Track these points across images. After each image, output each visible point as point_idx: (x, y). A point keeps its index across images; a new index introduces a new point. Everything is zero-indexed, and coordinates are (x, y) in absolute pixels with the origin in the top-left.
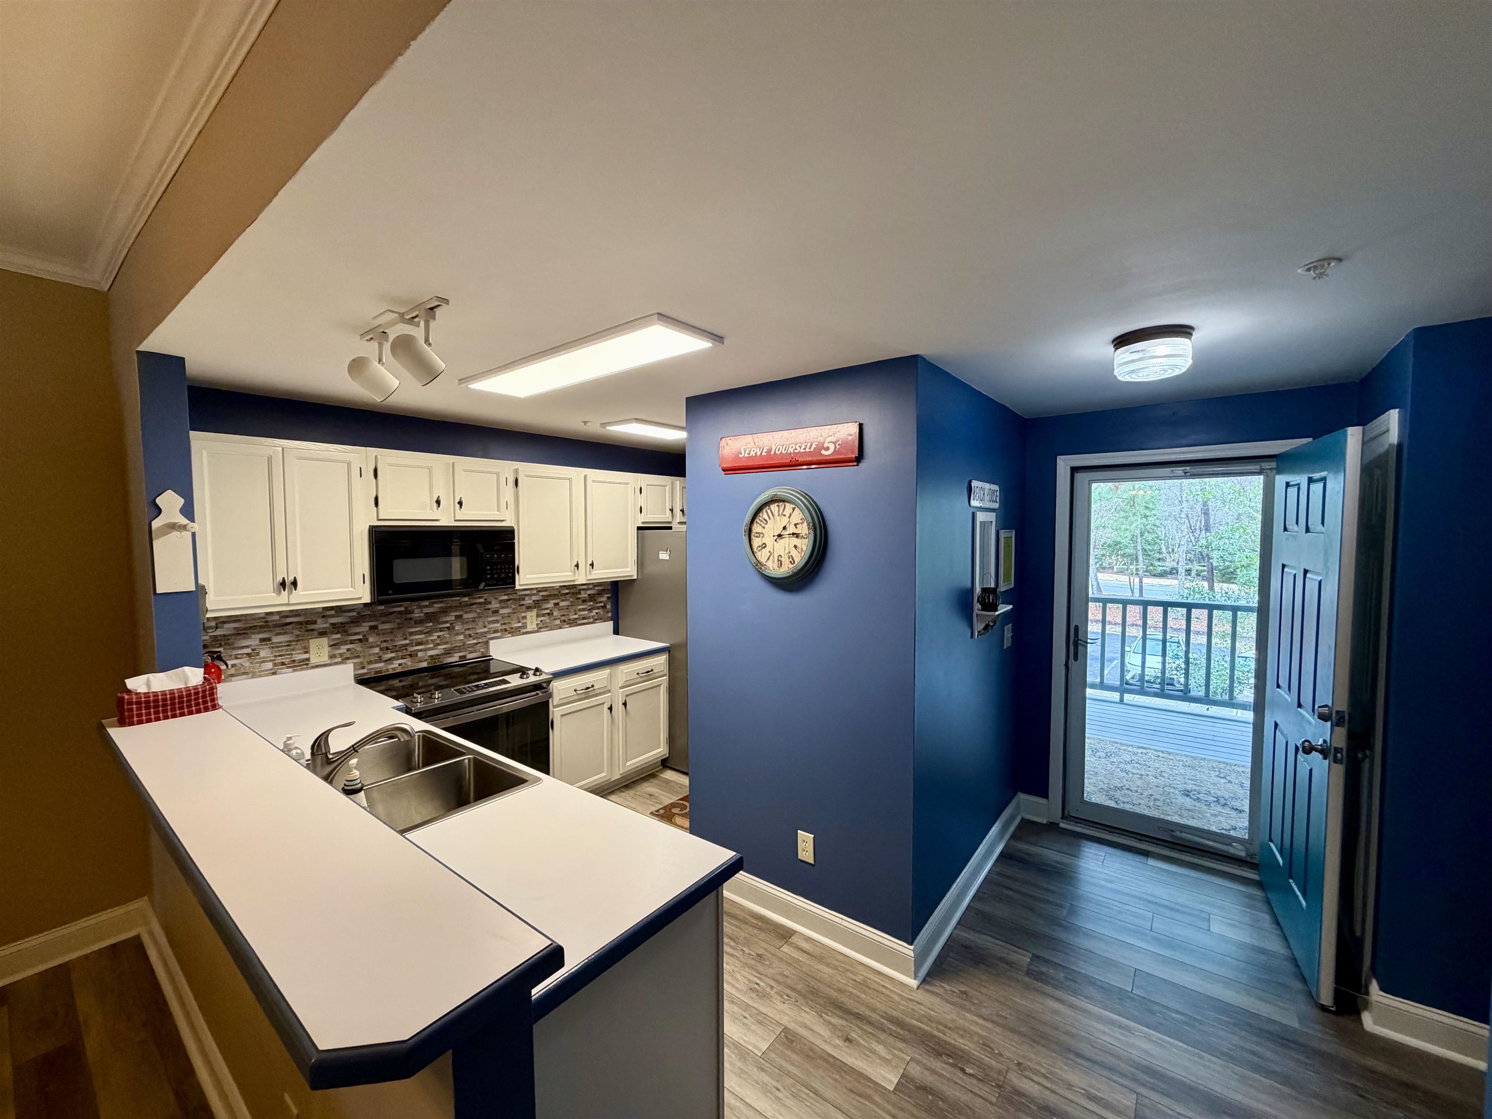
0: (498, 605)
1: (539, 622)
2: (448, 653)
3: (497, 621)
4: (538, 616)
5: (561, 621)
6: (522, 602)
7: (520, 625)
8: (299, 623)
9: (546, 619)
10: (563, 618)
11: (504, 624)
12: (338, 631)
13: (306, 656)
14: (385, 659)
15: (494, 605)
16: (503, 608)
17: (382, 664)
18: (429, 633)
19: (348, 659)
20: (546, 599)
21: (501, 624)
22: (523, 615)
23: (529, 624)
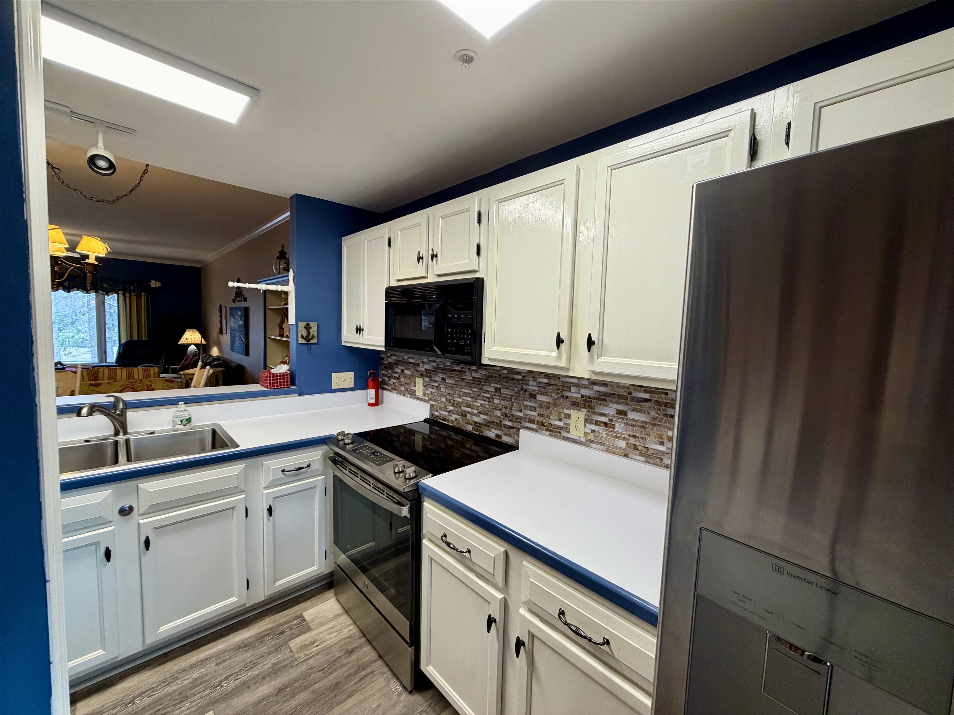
1: (589, 431)
2: (488, 426)
6: (566, 393)
7: (560, 424)
13: (414, 389)
18: (475, 398)
20: (603, 398)
23: (572, 428)
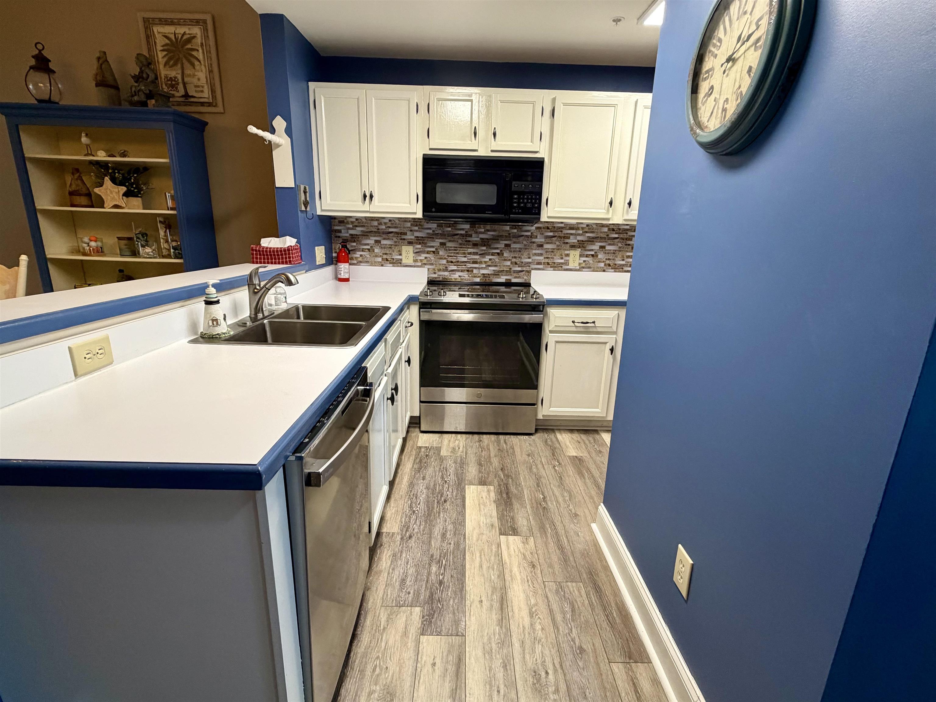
0: (543, 240)
1: (582, 262)
2: (497, 274)
3: (541, 255)
4: (581, 256)
5: (605, 265)
6: (567, 241)
7: (562, 261)
8: (396, 233)
9: (590, 260)
10: (608, 262)
11: (547, 258)
12: (420, 242)
13: (400, 257)
14: (449, 270)
15: (540, 240)
16: (548, 243)
17: (446, 273)
18: (483, 255)
19: (425, 264)
20: (591, 241)
21: (545, 258)
22: (567, 252)
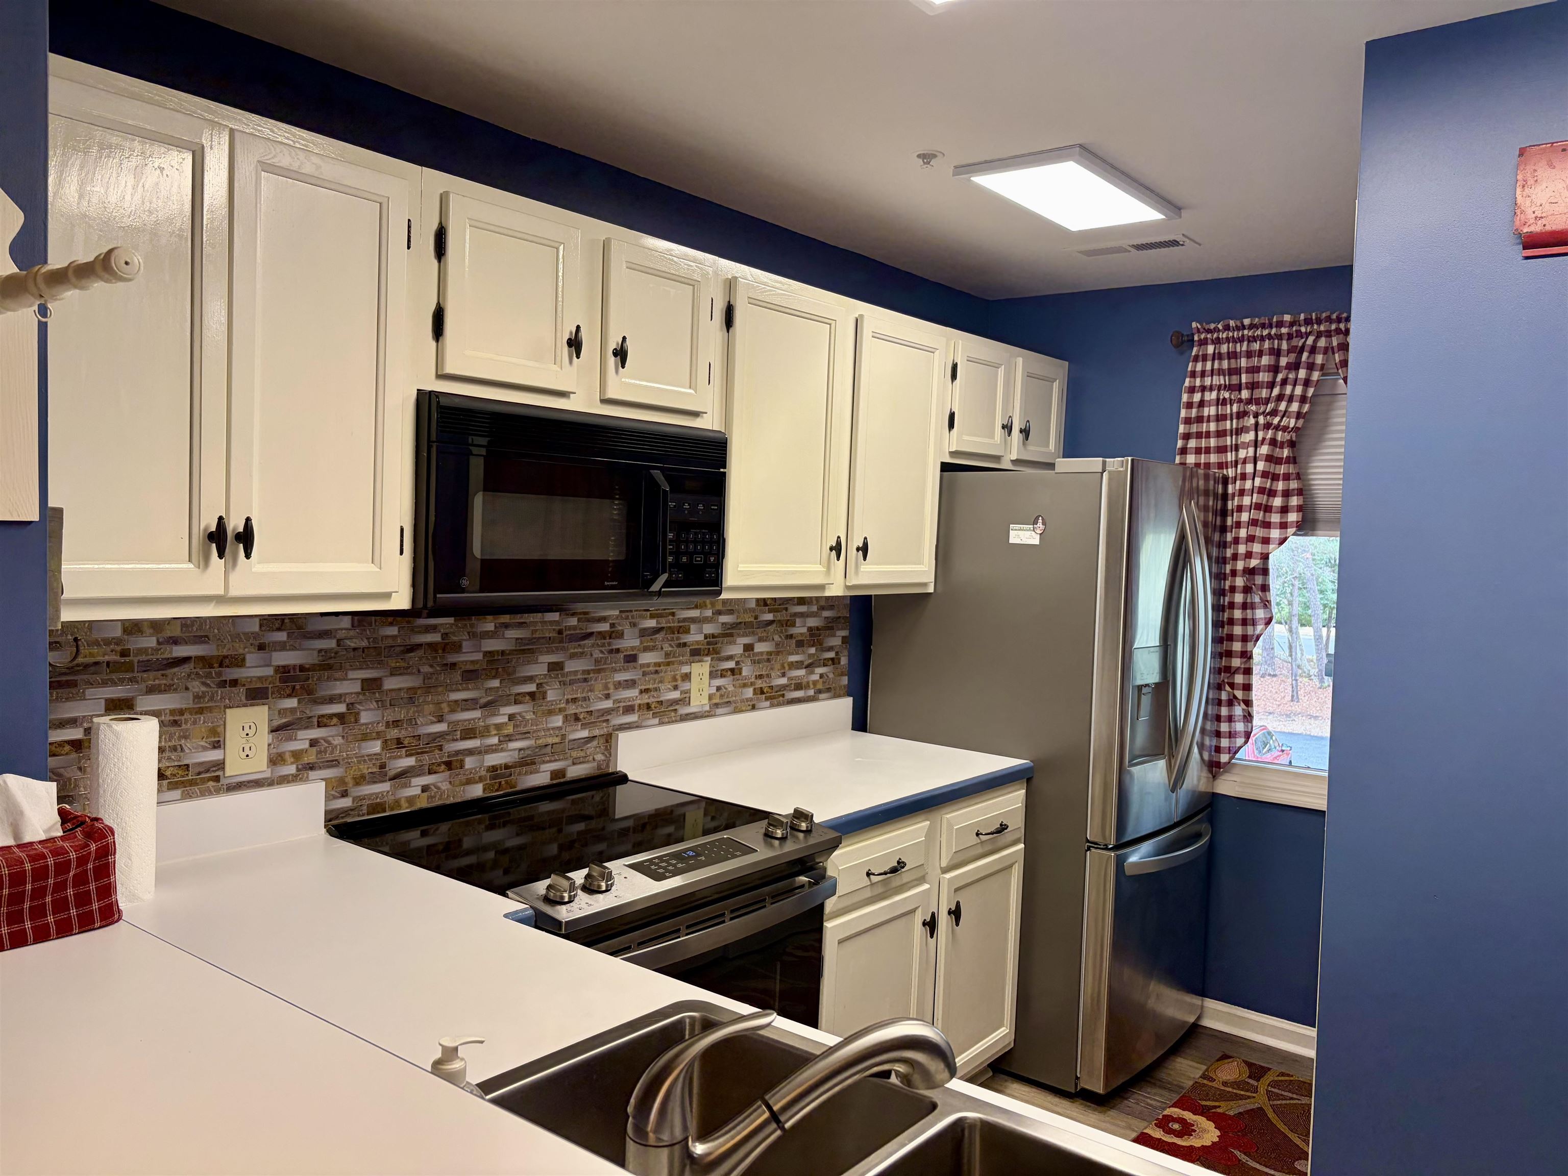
3: (631, 684)
4: (713, 675)
5: (754, 692)
7: (677, 695)
8: (202, 660)
9: (727, 683)
10: (759, 684)
11: (647, 691)
12: (294, 688)
14: (392, 773)
16: (646, 649)
19: (311, 767)
20: (729, 632)
21: (641, 692)
22: (685, 669)
23: (694, 695)
